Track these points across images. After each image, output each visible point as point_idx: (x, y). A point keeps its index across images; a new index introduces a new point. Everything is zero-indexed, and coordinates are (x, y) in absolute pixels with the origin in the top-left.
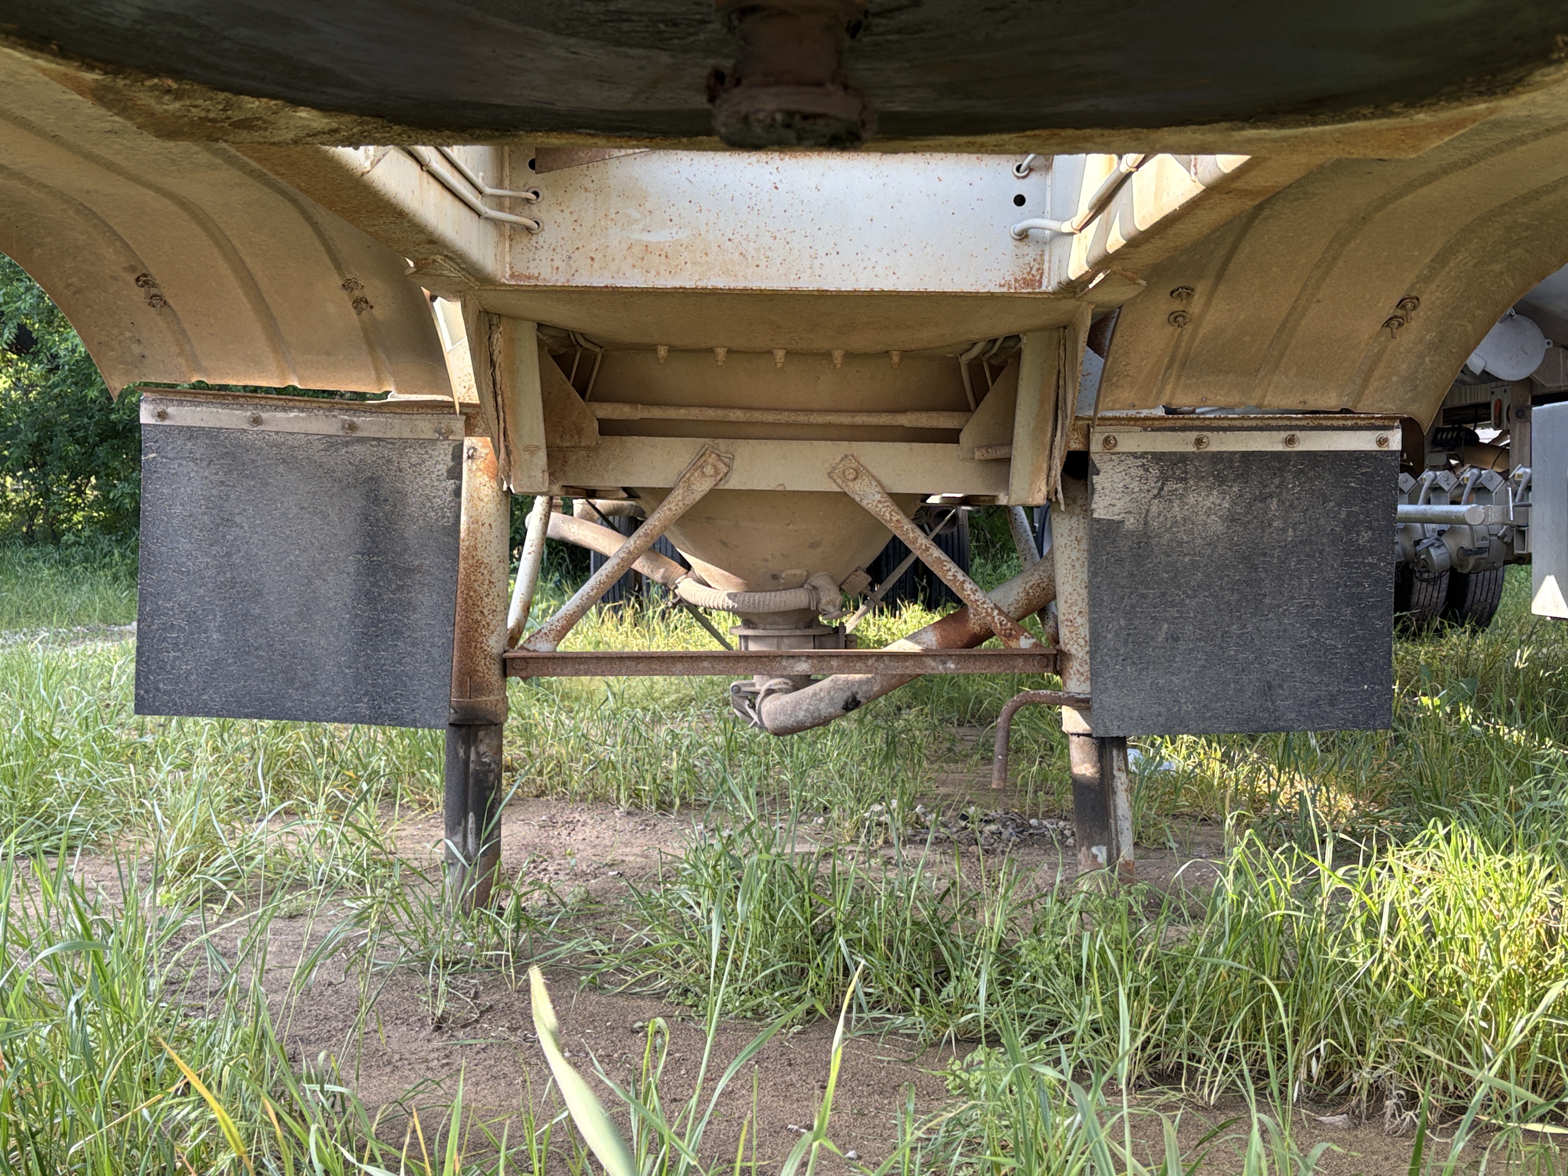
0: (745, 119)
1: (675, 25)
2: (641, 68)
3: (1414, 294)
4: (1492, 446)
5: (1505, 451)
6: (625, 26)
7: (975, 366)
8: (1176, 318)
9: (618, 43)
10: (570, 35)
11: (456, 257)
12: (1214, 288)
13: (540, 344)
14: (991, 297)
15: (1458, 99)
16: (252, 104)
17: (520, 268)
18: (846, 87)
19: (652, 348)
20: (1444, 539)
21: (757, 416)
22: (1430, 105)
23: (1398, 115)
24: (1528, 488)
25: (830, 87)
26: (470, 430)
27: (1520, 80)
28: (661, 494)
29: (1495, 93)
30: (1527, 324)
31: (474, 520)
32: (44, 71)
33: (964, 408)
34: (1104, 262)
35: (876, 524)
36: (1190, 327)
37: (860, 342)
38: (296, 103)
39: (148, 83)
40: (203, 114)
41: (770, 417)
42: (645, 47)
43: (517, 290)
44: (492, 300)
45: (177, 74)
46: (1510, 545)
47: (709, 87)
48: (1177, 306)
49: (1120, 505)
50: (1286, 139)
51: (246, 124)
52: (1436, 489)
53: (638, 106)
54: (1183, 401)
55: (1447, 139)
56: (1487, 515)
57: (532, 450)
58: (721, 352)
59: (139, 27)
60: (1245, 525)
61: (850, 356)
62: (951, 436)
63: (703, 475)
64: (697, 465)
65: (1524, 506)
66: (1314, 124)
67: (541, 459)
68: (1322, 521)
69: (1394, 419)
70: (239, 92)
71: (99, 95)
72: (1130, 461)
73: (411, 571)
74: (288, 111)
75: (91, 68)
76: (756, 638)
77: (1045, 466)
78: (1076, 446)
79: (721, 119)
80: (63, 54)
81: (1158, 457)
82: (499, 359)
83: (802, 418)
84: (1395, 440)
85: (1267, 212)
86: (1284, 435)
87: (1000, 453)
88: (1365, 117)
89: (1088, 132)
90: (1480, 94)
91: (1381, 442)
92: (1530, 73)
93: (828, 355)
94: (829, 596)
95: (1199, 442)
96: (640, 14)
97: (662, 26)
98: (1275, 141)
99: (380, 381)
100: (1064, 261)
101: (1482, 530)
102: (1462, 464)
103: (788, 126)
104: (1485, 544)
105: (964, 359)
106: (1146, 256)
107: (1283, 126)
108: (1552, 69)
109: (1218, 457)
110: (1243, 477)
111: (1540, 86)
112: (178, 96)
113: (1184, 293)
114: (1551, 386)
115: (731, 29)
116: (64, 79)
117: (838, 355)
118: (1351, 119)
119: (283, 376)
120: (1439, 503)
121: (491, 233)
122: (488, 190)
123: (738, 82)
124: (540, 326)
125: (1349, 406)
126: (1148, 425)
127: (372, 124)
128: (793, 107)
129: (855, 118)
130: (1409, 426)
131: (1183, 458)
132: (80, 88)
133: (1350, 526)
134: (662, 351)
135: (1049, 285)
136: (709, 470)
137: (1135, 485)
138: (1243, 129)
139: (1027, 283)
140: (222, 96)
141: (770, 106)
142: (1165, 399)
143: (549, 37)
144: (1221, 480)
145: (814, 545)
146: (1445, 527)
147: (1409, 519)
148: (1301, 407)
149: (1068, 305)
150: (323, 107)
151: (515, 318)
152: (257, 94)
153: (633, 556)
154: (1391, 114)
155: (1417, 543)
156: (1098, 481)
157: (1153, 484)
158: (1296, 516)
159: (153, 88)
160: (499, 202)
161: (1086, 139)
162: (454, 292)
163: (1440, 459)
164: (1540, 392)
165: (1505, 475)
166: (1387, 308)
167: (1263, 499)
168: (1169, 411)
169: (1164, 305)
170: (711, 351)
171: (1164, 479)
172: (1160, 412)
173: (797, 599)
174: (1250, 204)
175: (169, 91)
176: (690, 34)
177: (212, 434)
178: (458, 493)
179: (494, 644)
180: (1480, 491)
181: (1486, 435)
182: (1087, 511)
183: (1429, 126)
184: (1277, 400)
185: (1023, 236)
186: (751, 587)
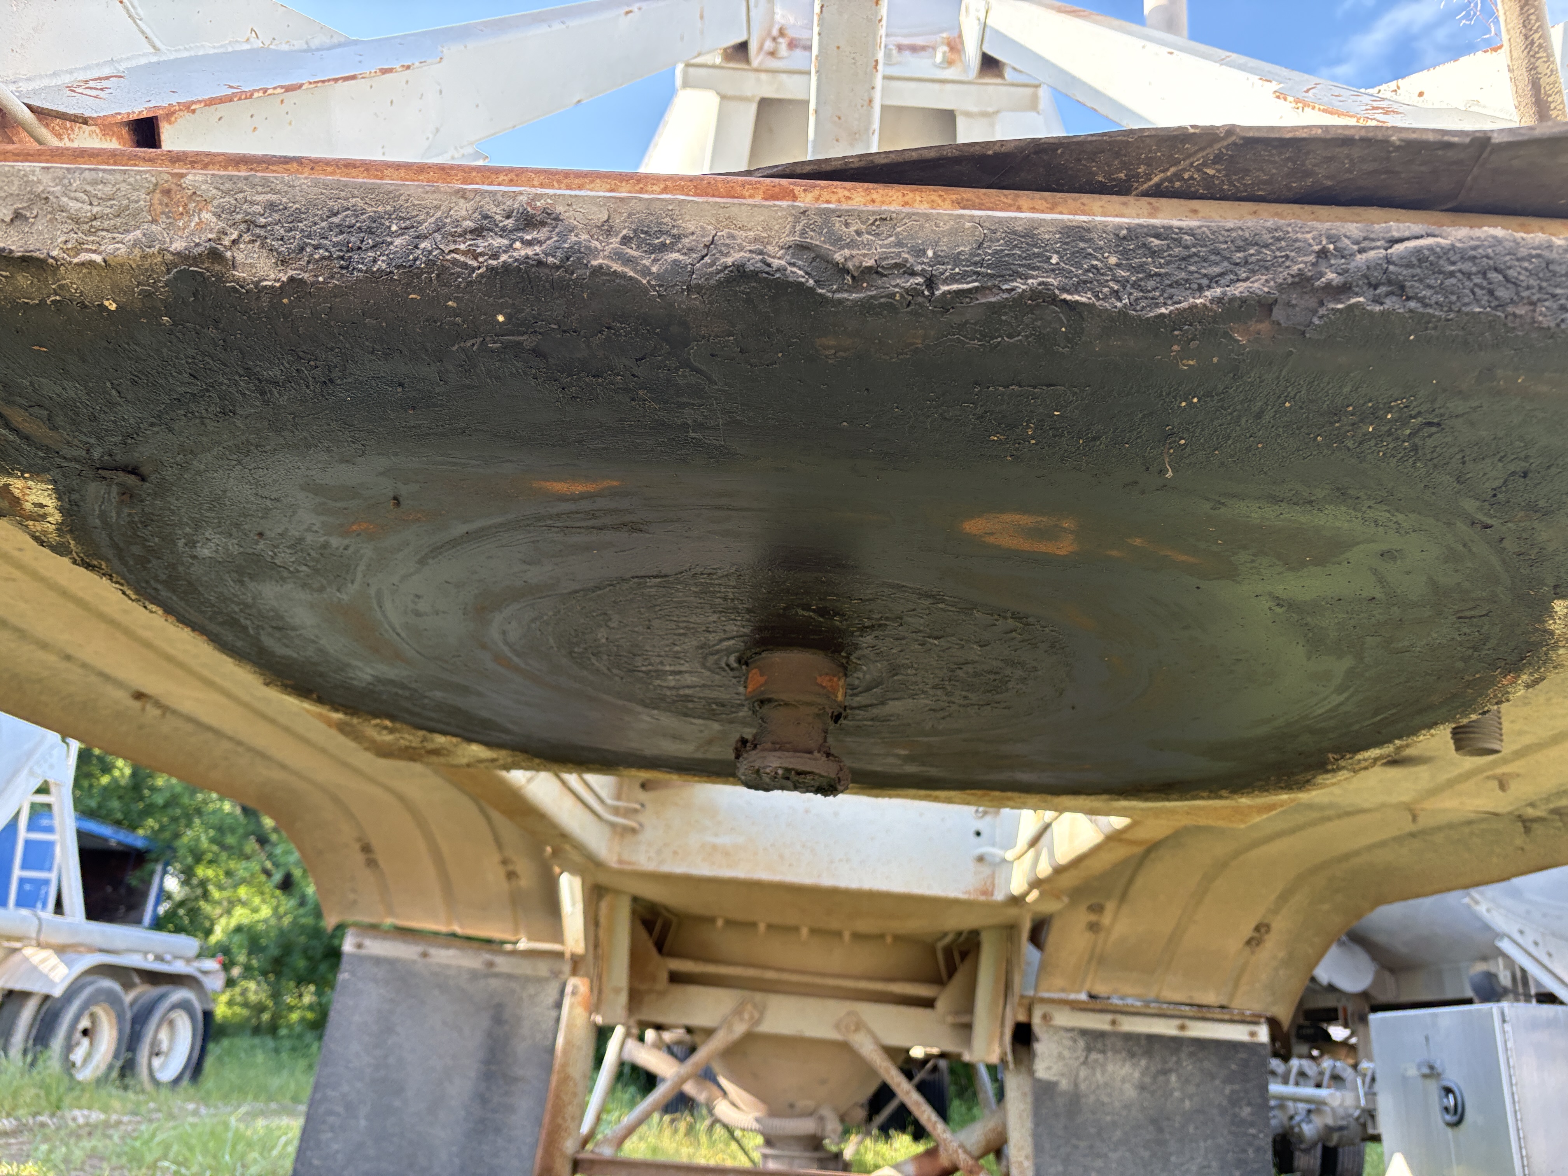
0: (758, 771)
1: (723, 705)
2: (701, 731)
3: (1266, 921)
4: (1344, 1043)
5: (1353, 1048)
6: (690, 705)
7: (948, 951)
8: (1093, 927)
9: (686, 715)
10: (654, 708)
11: (579, 847)
12: (1119, 907)
13: (634, 912)
14: (956, 902)
15: (1267, 791)
16: (440, 740)
17: (626, 857)
18: (828, 755)
19: (711, 920)
20: (1313, 1117)
21: (785, 976)
22: (1248, 793)
23: (1227, 798)
24: (1373, 1080)
25: (816, 754)
26: (574, 972)
27: (1308, 781)
28: (709, 1032)
29: (1291, 789)
30: (1358, 949)
31: (568, 1043)
32: (308, 711)
33: (939, 981)
34: (1036, 883)
35: (871, 1071)
36: (1102, 935)
37: (864, 926)
38: (470, 740)
39: (374, 722)
40: (407, 744)
41: (795, 978)
42: (703, 718)
43: (621, 873)
44: (603, 879)
45: (392, 718)
46: (1364, 1126)
47: (736, 749)
48: (1093, 918)
49: (1055, 1069)
50: (1151, 809)
51: (436, 752)
52: (1302, 1074)
53: (699, 755)
54: (1101, 989)
55: (1265, 816)
56: (1343, 1101)
57: (617, 991)
58: (762, 927)
59: (371, 687)
60: (1153, 1093)
61: (857, 937)
62: (928, 1003)
63: (742, 1019)
64: (738, 1012)
65: (1371, 1094)
66: (1168, 800)
67: (623, 998)
68: (1212, 1095)
69: (1260, 1016)
70: (432, 730)
71: (341, 728)
72: (1062, 1033)
73: (516, 1080)
74: (465, 745)
75: (337, 710)
76: (775, 1157)
77: (998, 1034)
78: (1022, 1018)
79: (742, 770)
80: (320, 701)
81: (1084, 1032)
82: (603, 920)
83: (818, 980)
84: (1263, 1034)
85: (1153, 855)
86: (1177, 1022)
87: (964, 1019)
88: (1203, 798)
89: (1009, 794)
90: (1282, 788)
91: (1253, 1034)
92: (1314, 777)
93: (838, 934)
94: (833, 1125)
95: (1113, 1023)
96: (700, 698)
97: (714, 706)
98: (1142, 809)
99: (516, 931)
100: (1008, 881)
101: (1341, 1112)
102: (1322, 1054)
103: (788, 778)
104: (1344, 1123)
105: (940, 945)
106: (1068, 881)
107: (1146, 800)
108: (1329, 776)
109: (1129, 1037)
110: (1148, 1053)
111: (1323, 786)
112: (391, 731)
113: (1097, 909)
114: (1383, 998)
115: (754, 712)
116: (320, 716)
117: (847, 935)
118: (1194, 798)
119: (449, 923)
120: (1305, 1085)
121: (607, 830)
122: (609, 802)
123: (755, 747)
124: (635, 899)
125: (1225, 1003)
126: (1075, 1006)
127: (520, 757)
128: (791, 766)
129: (833, 775)
130: (1273, 1023)
131: (1101, 1035)
132: (329, 723)
133: (1234, 1101)
134: (720, 923)
135: (999, 896)
136: (746, 1016)
137: (1066, 1053)
138: (1118, 800)
139: (985, 893)
140: (421, 733)
141: (775, 765)
142: (1087, 986)
143: (639, 709)
144: (1132, 1055)
145: (823, 1082)
146: (1313, 1107)
147: (1282, 1099)
148: (1188, 1001)
149: (1013, 912)
150: (488, 744)
151: (617, 892)
152: (444, 733)
153: (684, 1081)
154: (1221, 797)
155: (1291, 1118)
156: (1039, 1047)
157: (1081, 1053)
158: (1191, 1089)
159: (376, 725)
160: (616, 811)
161: (1009, 799)
162: (575, 870)
163: (1303, 1049)
164: (1374, 1002)
165: (1355, 1067)
166: (1247, 931)
167: (1165, 1072)
168: (1092, 997)
169: (1082, 917)
170: (754, 925)
171: (1089, 1049)
172: (1083, 997)
173: (807, 1126)
174: (1138, 850)
175: (386, 728)
176: (733, 712)
177: (390, 963)
178: (558, 1020)
179: (570, 1146)
180: (1337, 1079)
181: (1338, 1032)
182: (1031, 1072)
183: (1250, 807)
184: (1169, 994)
185: (981, 859)
186: (773, 1113)
